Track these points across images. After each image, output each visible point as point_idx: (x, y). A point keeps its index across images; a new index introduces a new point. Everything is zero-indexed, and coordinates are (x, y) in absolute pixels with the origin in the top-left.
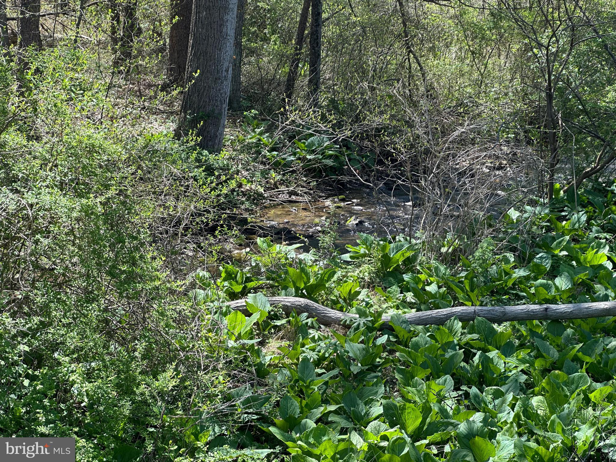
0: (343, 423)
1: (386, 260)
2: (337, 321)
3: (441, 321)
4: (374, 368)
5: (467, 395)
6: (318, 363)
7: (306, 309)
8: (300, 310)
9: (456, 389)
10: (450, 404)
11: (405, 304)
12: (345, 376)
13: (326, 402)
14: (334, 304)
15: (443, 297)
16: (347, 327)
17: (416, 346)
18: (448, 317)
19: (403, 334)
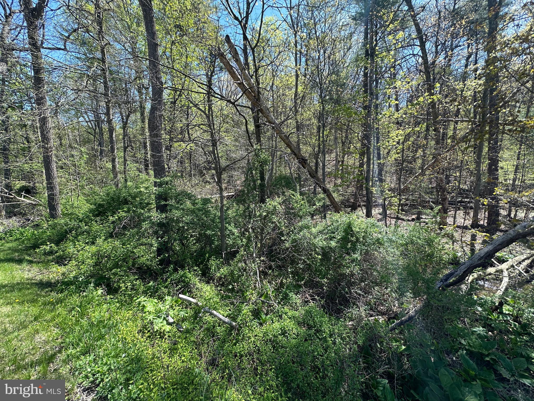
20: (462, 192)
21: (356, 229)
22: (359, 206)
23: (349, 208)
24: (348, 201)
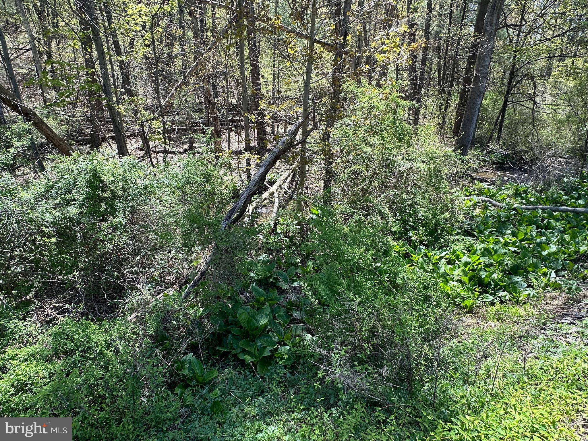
0: (497, 234)
1: (517, 190)
2: (498, 206)
3: (534, 209)
4: (509, 220)
5: (540, 232)
6: (491, 217)
7: (489, 201)
8: (487, 201)
9: (537, 229)
10: (534, 234)
11: (522, 203)
12: (499, 221)
13: (492, 228)
14: (498, 201)
15: (536, 202)
16: (501, 208)
17: (525, 216)
18: (537, 208)
19: (520, 212)
20: (232, 108)
21: (107, 178)
22: (104, 139)
23: (86, 144)
24: (81, 132)
